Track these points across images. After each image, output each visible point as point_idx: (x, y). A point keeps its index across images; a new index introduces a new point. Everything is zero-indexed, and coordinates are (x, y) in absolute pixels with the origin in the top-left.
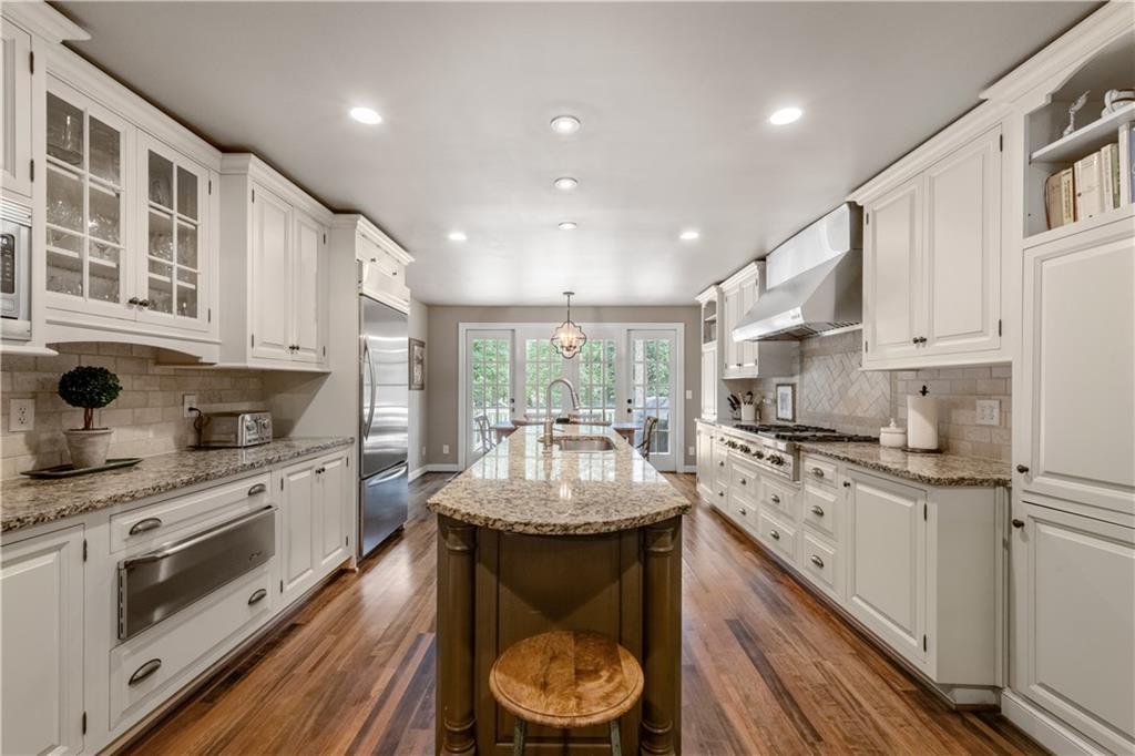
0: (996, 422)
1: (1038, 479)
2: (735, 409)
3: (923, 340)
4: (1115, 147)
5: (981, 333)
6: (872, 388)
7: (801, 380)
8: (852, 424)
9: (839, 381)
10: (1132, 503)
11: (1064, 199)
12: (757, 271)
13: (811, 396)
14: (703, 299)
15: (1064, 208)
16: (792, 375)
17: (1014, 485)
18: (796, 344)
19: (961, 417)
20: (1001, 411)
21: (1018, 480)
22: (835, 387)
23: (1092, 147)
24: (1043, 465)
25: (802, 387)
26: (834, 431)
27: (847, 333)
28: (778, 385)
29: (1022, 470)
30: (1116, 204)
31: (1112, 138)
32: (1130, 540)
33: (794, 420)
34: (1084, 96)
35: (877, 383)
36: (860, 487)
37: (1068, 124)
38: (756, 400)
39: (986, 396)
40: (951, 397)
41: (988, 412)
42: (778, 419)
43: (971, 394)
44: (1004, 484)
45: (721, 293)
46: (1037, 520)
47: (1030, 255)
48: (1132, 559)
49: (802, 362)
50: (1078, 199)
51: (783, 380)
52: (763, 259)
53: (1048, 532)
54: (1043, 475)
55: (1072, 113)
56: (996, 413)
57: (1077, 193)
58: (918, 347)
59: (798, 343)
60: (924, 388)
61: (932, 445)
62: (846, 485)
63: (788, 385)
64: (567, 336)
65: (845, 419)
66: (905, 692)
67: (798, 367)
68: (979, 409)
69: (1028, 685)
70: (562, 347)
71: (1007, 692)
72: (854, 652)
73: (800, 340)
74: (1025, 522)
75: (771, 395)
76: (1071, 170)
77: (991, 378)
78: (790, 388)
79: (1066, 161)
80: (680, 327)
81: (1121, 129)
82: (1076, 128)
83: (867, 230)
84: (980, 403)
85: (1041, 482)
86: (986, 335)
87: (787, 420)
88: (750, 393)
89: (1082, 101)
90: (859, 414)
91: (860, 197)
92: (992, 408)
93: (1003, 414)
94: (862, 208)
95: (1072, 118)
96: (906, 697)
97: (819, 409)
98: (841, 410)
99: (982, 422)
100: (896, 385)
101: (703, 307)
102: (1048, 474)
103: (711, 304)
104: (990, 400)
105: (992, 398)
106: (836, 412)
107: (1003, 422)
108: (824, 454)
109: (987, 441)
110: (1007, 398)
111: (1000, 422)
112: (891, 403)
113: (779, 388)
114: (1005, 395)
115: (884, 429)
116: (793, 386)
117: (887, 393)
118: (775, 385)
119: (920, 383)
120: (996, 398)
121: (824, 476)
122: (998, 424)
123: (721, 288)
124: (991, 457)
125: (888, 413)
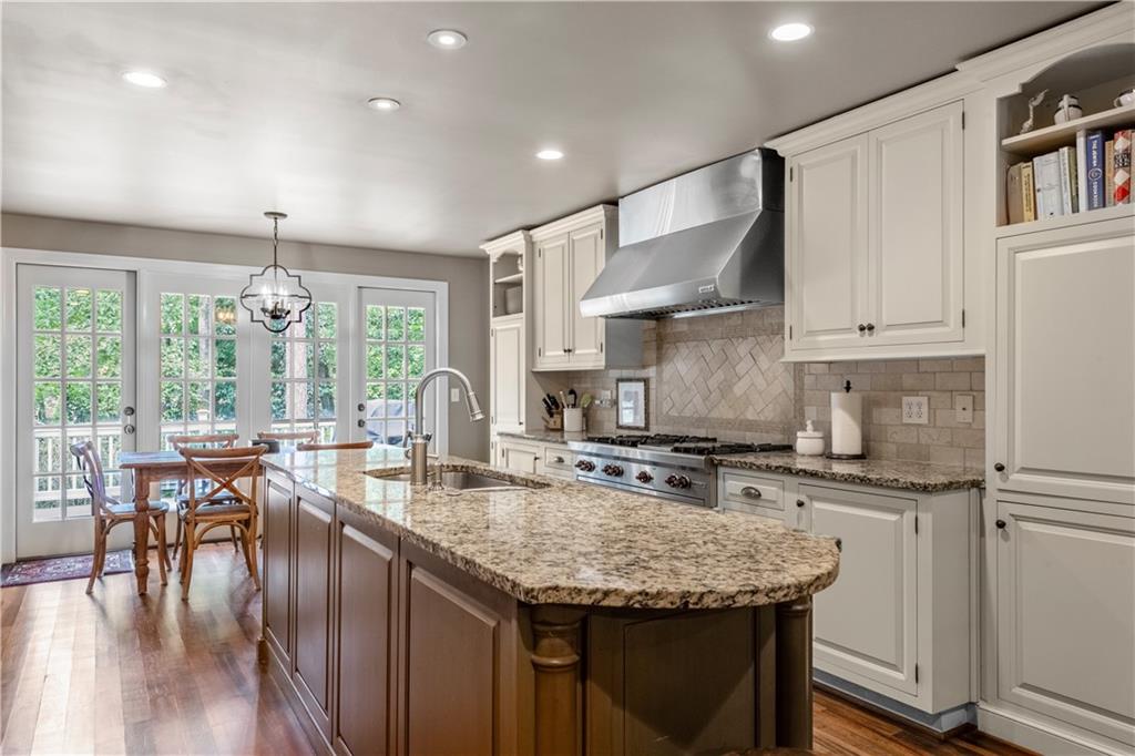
0: (924, 420)
1: (1015, 477)
2: (551, 415)
3: (871, 328)
4: (1073, 150)
5: (940, 323)
6: (768, 385)
7: (659, 374)
8: (739, 429)
9: (720, 376)
10: (1132, 493)
11: (1024, 192)
12: (603, 218)
13: (675, 395)
14: (494, 250)
15: (1025, 202)
16: (644, 367)
17: (989, 486)
18: (652, 323)
19: (885, 416)
20: (929, 408)
21: (993, 481)
22: (713, 383)
23: (1050, 147)
24: (1019, 462)
25: (660, 381)
26: (714, 440)
27: (733, 313)
28: (622, 380)
29: (1000, 468)
30: (1075, 209)
31: (1071, 142)
32: (1130, 529)
33: (647, 428)
34: (1042, 94)
35: (776, 378)
36: (817, 505)
37: (1028, 118)
38: (584, 401)
39: (913, 392)
40: (873, 393)
41: (915, 409)
42: (619, 427)
43: (896, 391)
44: (978, 485)
45: (531, 243)
46: (1017, 518)
47: (1004, 245)
48: (1132, 548)
49: (659, 348)
50: (1038, 194)
51: (625, 373)
52: (613, 203)
53: (1030, 529)
54: (1018, 472)
55: (1031, 108)
56: (925, 409)
57: (1037, 188)
58: (862, 336)
59: (654, 322)
60: (848, 383)
61: (857, 450)
62: (800, 504)
63: (638, 380)
64: (273, 290)
65: (728, 424)
66: (896, 735)
67: (654, 356)
68: (904, 406)
69: (1010, 690)
70: (264, 310)
71: (982, 705)
72: (824, 708)
73: (658, 319)
74: (1006, 521)
75: (607, 395)
76: (1030, 164)
77: (918, 372)
78: (642, 384)
79: (1027, 154)
80: (442, 288)
81: (1078, 134)
82: (1034, 128)
83: (790, 188)
84: (905, 399)
85: (1017, 479)
86: (946, 325)
87: (637, 428)
88: (572, 392)
89: (1040, 97)
90: (750, 415)
91: (782, 146)
92: (920, 405)
93: (932, 411)
94: (783, 159)
95: (1031, 113)
96: (900, 741)
97: (687, 413)
98: (723, 412)
99: (910, 421)
100: (802, 380)
101: (493, 260)
102: (1024, 470)
103: (510, 260)
104: (917, 395)
105: (920, 393)
106: (715, 414)
107: (932, 420)
108: (764, 467)
109: (915, 441)
110: (935, 394)
111: (929, 420)
112: (796, 401)
113: (620, 384)
114: (935, 390)
115: (799, 434)
116: (646, 381)
117: (791, 391)
118: (614, 381)
119: (833, 378)
120: (924, 393)
121: (763, 497)
122: (926, 422)
123: (531, 237)
124: (918, 459)
125: (792, 415)
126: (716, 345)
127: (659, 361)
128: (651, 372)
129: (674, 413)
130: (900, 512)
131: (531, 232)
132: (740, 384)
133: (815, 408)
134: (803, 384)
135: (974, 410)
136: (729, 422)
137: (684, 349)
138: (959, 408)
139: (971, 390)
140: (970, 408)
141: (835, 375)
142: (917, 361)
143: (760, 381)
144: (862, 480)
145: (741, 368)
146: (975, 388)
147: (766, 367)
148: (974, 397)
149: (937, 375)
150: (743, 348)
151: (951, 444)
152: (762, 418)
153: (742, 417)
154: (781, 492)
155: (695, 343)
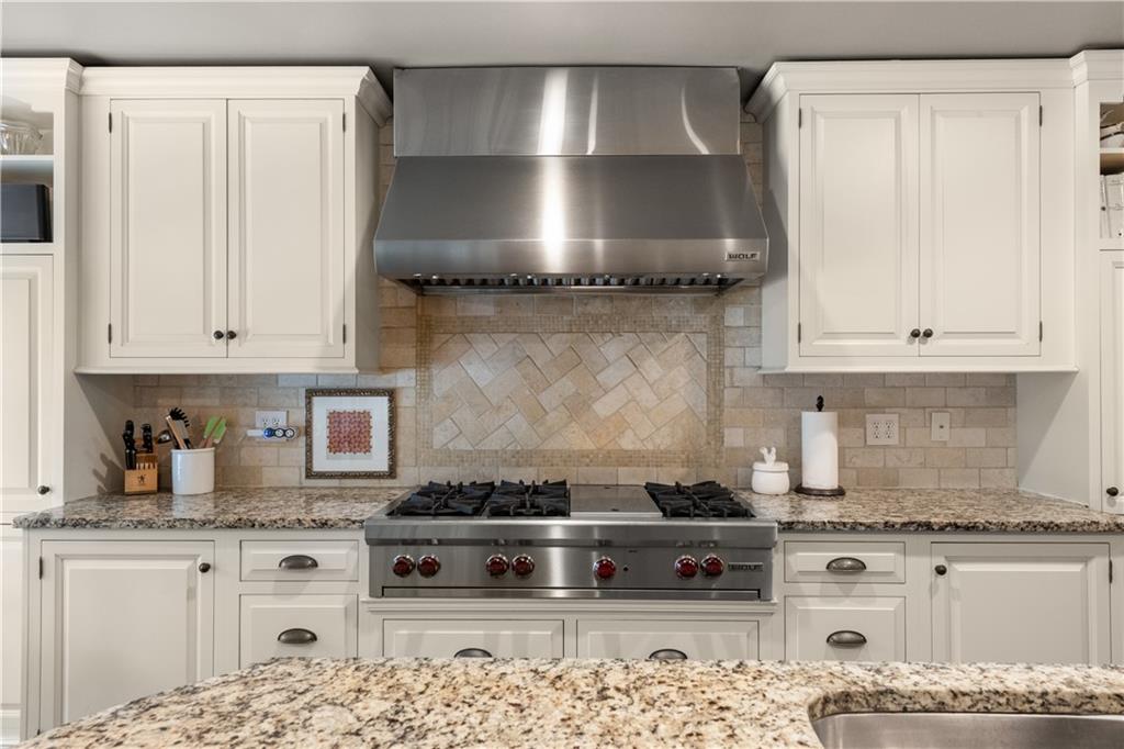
0: (894, 441)
2: (131, 466)
3: (929, 335)
5: (1011, 334)
6: (661, 401)
7: (422, 383)
8: (605, 465)
9: (565, 387)
16: (388, 370)
18: (407, 299)
19: (842, 437)
20: (900, 427)
22: (551, 399)
25: (424, 393)
28: (323, 392)
33: (391, 473)
36: (960, 567)
38: (212, 432)
39: (878, 409)
41: (882, 428)
42: (315, 475)
43: (859, 407)
47: (1108, 258)
49: (423, 340)
56: (895, 428)
59: (410, 297)
60: (820, 399)
62: (942, 571)
63: (373, 392)
68: (869, 425)
75: (276, 418)
77: (885, 388)
78: (382, 398)
83: (798, 135)
84: (870, 417)
86: (1019, 337)
88: (176, 416)
92: (888, 424)
93: (903, 431)
99: (876, 442)
104: (884, 413)
105: (887, 410)
106: (554, 444)
107: (903, 440)
108: (881, 527)
109: (881, 464)
110: (905, 411)
111: (900, 441)
112: (709, 422)
113: (316, 400)
114: (905, 407)
115: (758, 466)
116: (391, 394)
117: (702, 408)
118: (303, 393)
119: (771, 392)
120: (894, 410)
121: (868, 569)
122: (897, 443)
123: (81, 82)
124: (885, 485)
125: (703, 441)
126: (557, 344)
127: (423, 361)
128: (404, 380)
129: (463, 445)
130: (1085, 560)
131: (90, 72)
132: (606, 399)
133: (741, 431)
134: (722, 400)
135: (951, 427)
136: (584, 455)
137: (484, 346)
138: (935, 426)
139: (946, 407)
140: (947, 426)
141: (773, 388)
142: (883, 375)
143: (647, 397)
144: (1046, 528)
145: (608, 376)
146: (949, 404)
147: (657, 376)
148: (951, 414)
149: (908, 390)
150: (612, 348)
151: (923, 465)
152: (651, 447)
153: (610, 447)
154: (901, 558)
155: (512, 337)
